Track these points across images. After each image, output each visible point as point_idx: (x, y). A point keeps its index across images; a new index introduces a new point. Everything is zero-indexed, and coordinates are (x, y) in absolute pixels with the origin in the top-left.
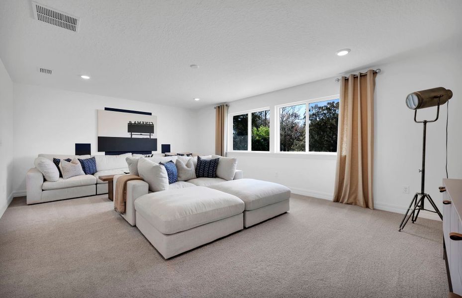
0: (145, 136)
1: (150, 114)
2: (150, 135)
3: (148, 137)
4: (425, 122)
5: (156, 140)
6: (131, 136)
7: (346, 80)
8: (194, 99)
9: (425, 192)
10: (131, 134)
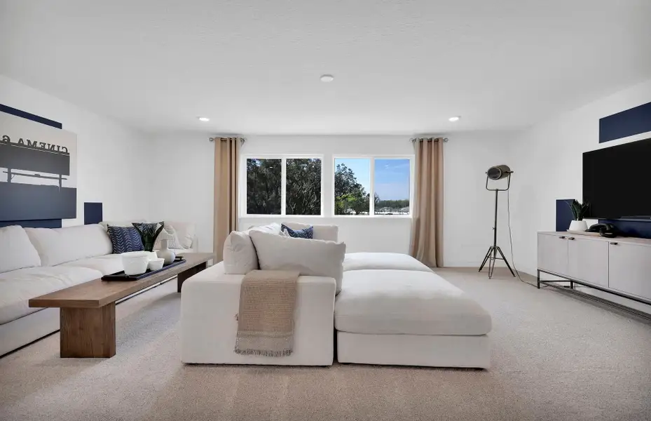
0: (47, 180)
1: (59, 125)
2: (60, 179)
3: (56, 183)
4: (497, 190)
5: (73, 192)
6: (10, 178)
7: (421, 142)
8: (199, 118)
9: (497, 245)
10: (10, 174)
